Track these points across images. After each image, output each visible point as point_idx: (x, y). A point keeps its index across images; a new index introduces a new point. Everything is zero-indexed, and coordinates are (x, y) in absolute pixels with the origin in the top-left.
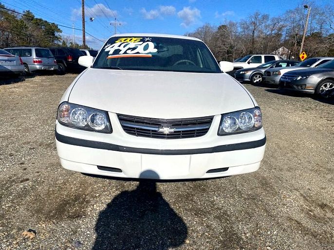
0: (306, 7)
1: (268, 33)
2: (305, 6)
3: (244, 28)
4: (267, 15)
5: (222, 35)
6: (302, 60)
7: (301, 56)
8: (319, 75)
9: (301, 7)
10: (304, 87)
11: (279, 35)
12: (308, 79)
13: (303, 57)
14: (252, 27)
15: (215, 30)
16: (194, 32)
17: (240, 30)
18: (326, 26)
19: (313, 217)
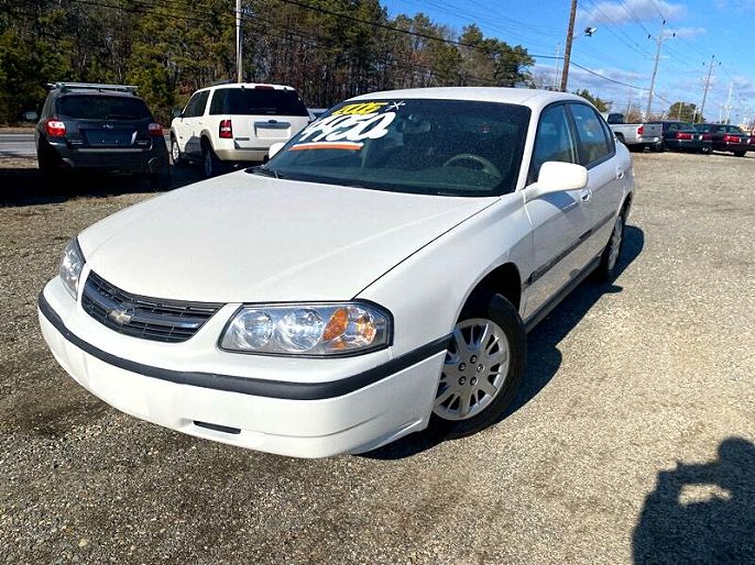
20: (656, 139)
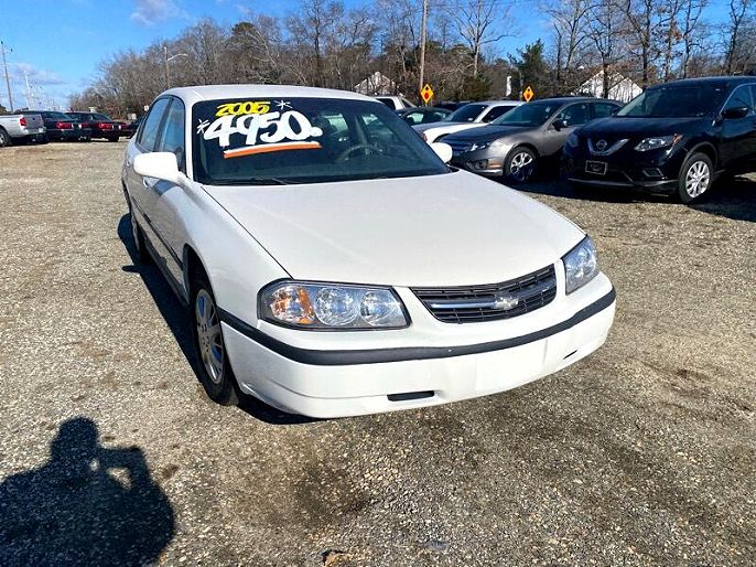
1: (347, 43)
3: (295, 31)
4: (338, 3)
5: (247, 48)
6: (426, 101)
7: (423, 94)
10: (484, 164)
12: (491, 148)
13: (427, 96)
14: (311, 31)
15: (229, 34)
16: (177, 39)
17: (286, 35)
18: (453, 31)
19: (683, 393)
20: (41, 131)
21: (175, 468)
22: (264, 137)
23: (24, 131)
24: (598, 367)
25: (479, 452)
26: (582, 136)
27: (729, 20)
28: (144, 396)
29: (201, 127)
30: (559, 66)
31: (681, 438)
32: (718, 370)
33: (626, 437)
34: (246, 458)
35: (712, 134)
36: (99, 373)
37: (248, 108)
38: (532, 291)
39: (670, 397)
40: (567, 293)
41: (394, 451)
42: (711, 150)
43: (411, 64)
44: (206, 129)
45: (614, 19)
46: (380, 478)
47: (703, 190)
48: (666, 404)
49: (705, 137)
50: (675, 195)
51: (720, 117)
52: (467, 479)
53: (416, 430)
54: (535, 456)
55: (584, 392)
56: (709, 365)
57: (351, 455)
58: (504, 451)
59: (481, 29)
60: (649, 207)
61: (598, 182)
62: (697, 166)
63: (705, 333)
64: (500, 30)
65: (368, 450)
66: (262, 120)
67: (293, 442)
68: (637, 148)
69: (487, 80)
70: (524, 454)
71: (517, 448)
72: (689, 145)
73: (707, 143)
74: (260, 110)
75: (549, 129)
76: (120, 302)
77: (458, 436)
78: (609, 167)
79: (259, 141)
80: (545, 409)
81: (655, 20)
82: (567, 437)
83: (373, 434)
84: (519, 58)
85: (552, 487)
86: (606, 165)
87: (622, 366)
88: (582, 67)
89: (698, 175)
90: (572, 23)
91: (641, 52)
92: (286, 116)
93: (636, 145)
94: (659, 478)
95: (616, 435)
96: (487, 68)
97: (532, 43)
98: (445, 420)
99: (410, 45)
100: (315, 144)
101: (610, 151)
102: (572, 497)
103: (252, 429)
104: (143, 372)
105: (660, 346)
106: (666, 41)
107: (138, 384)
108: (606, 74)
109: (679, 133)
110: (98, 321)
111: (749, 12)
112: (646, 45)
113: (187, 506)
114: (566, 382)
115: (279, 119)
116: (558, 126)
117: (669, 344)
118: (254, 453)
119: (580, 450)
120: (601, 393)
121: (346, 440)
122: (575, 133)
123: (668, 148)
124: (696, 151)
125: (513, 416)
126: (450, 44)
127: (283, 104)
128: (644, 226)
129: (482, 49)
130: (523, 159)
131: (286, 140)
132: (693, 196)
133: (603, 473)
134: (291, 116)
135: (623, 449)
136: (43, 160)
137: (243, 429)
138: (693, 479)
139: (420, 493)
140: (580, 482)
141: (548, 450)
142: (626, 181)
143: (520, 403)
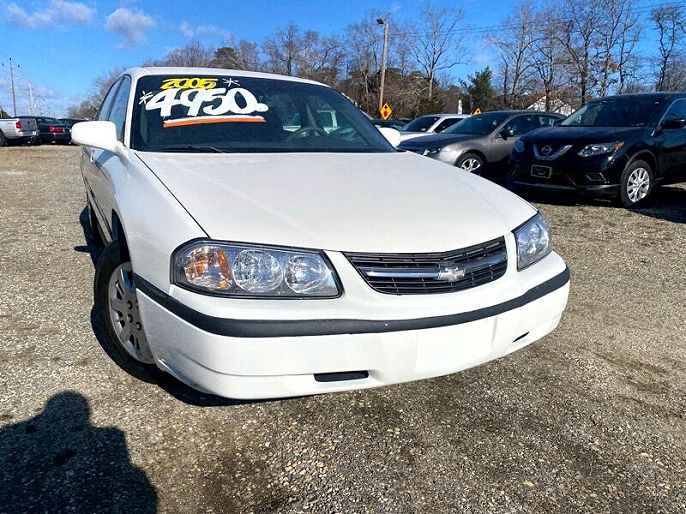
0: (380, 22)
1: (316, 67)
2: (378, 20)
4: (314, 32)
6: (385, 118)
7: (382, 112)
8: (456, 146)
9: (372, 20)
11: (334, 72)
12: (442, 153)
13: (386, 113)
18: (411, 58)
19: (641, 387)
20: (34, 133)
21: (70, 454)
22: (207, 110)
23: (19, 133)
24: (548, 357)
25: (416, 445)
26: (528, 143)
27: (658, 54)
28: (59, 373)
29: (144, 98)
30: (505, 92)
31: (643, 436)
32: (676, 364)
33: (582, 433)
34: (155, 444)
35: (651, 144)
36: (19, 346)
37: (195, 83)
38: (480, 265)
39: (627, 390)
40: (519, 269)
41: (322, 441)
42: (651, 158)
43: (373, 86)
44: (148, 100)
45: (555, 51)
46: (303, 472)
47: (644, 195)
48: (624, 399)
49: (645, 146)
50: (617, 199)
51: (659, 128)
52: (400, 476)
53: (348, 418)
54: (480, 451)
55: (534, 382)
56: (666, 359)
57: (274, 444)
58: (445, 445)
59: (436, 57)
60: (593, 210)
61: (543, 185)
62: (638, 172)
63: (658, 325)
64: (453, 58)
65: (294, 439)
66: (207, 94)
67: (210, 427)
68: (581, 154)
69: (441, 103)
70: (467, 449)
71: (459, 442)
72: (630, 152)
73: (646, 151)
74: (206, 85)
75: (496, 137)
76: (63, 279)
77: (394, 426)
78: (553, 172)
79: (201, 113)
80: (491, 399)
81: (592, 52)
82: (515, 431)
83: (301, 422)
84: (469, 83)
85: (499, 489)
86: (551, 168)
87: (573, 356)
88: (526, 93)
89: (639, 181)
90: (518, 54)
91: (580, 80)
92: (233, 92)
93: (579, 151)
94: (622, 482)
95: (570, 431)
96: (441, 92)
97: (481, 70)
98: (381, 408)
99: (373, 70)
100: (260, 118)
101: (555, 156)
102: (522, 503)
103: (167, 411)
104: (67, 348)
105: (612, 338)
106: (603, 71)
107: (57, 359)
108: (548, 99)
109: (620, 141)
110: (35, 296)
111: (678, 47)
112: (584, 75)
113: (72, 500)
114: (514, 372)
115: (225, 94)
116: (505, 135)
117: (622, 336)
118: (166, 438)
119: (531, 446)
120: (552, 384)
121: (270, 427)
122: (521, 140)
123: (610, 154)
124: (637, 158)
125: (456, 406)
126: (408, 71)
127: (230, 82)
128: (587, 225)
129: (437, 75)
130: (471, 165)
131: (230, 113)
132: (633, 200)
133: (557, 474)
134: (238, 92)
135: (579, 446)
136: (31, 158)
137: (158, 411)
138: (661, 485)
139: (346, 492)
140: (531, 484)
141: (494, 446)
142: (571, 185)
143: (463, 392)
